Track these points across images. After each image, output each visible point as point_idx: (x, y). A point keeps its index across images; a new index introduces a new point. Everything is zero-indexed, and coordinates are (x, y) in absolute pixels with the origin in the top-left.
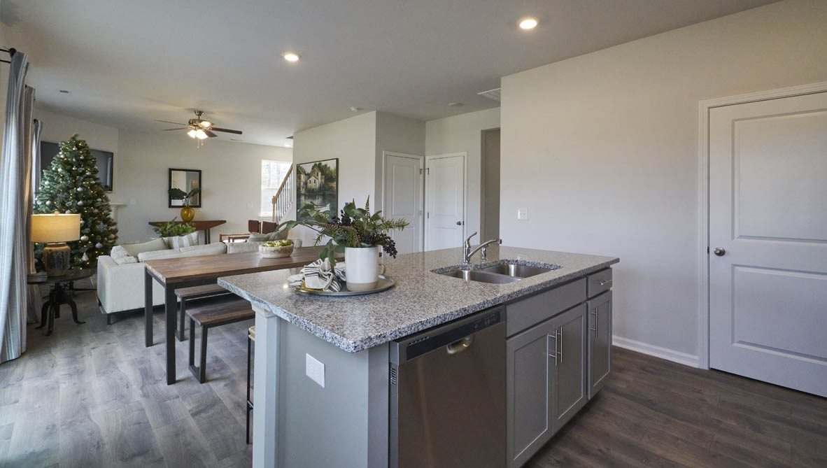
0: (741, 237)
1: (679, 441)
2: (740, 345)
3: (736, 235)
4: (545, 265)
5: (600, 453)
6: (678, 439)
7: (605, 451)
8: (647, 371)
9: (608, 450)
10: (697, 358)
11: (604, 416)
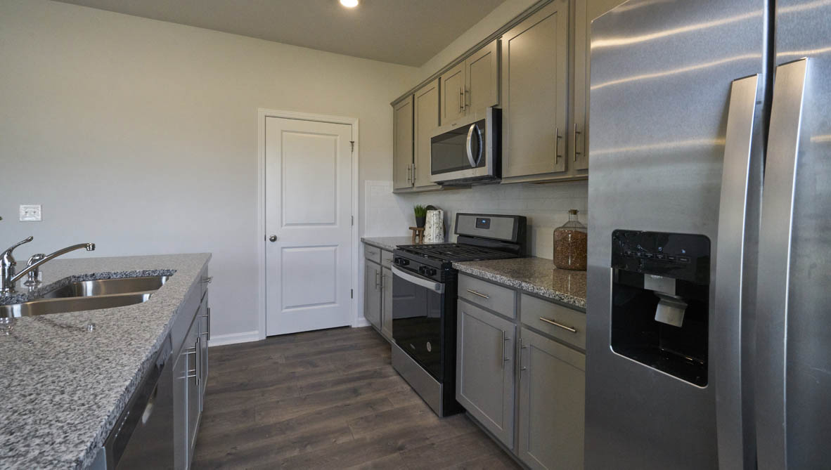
0: (287, 225)
1: (281, 403)
2: (287, 310)
3: (284, 223)
4: (144, 272)
5: (230, 457)
6: (278, 402)
7: (234, 451)
8: (224, 361)
9: (235, 448)
10: (257, 332)
11: (213, 421)
